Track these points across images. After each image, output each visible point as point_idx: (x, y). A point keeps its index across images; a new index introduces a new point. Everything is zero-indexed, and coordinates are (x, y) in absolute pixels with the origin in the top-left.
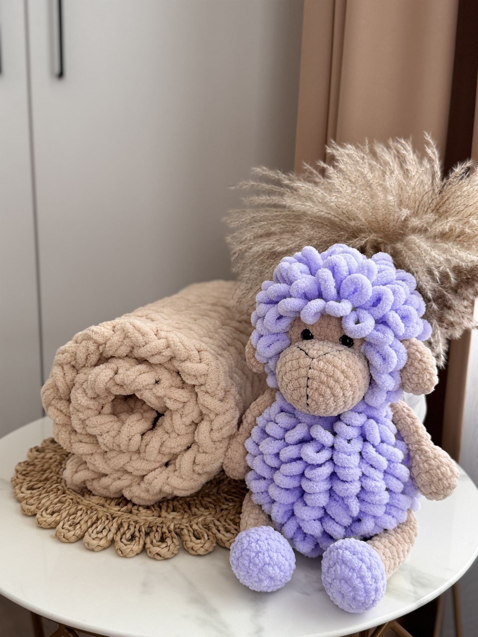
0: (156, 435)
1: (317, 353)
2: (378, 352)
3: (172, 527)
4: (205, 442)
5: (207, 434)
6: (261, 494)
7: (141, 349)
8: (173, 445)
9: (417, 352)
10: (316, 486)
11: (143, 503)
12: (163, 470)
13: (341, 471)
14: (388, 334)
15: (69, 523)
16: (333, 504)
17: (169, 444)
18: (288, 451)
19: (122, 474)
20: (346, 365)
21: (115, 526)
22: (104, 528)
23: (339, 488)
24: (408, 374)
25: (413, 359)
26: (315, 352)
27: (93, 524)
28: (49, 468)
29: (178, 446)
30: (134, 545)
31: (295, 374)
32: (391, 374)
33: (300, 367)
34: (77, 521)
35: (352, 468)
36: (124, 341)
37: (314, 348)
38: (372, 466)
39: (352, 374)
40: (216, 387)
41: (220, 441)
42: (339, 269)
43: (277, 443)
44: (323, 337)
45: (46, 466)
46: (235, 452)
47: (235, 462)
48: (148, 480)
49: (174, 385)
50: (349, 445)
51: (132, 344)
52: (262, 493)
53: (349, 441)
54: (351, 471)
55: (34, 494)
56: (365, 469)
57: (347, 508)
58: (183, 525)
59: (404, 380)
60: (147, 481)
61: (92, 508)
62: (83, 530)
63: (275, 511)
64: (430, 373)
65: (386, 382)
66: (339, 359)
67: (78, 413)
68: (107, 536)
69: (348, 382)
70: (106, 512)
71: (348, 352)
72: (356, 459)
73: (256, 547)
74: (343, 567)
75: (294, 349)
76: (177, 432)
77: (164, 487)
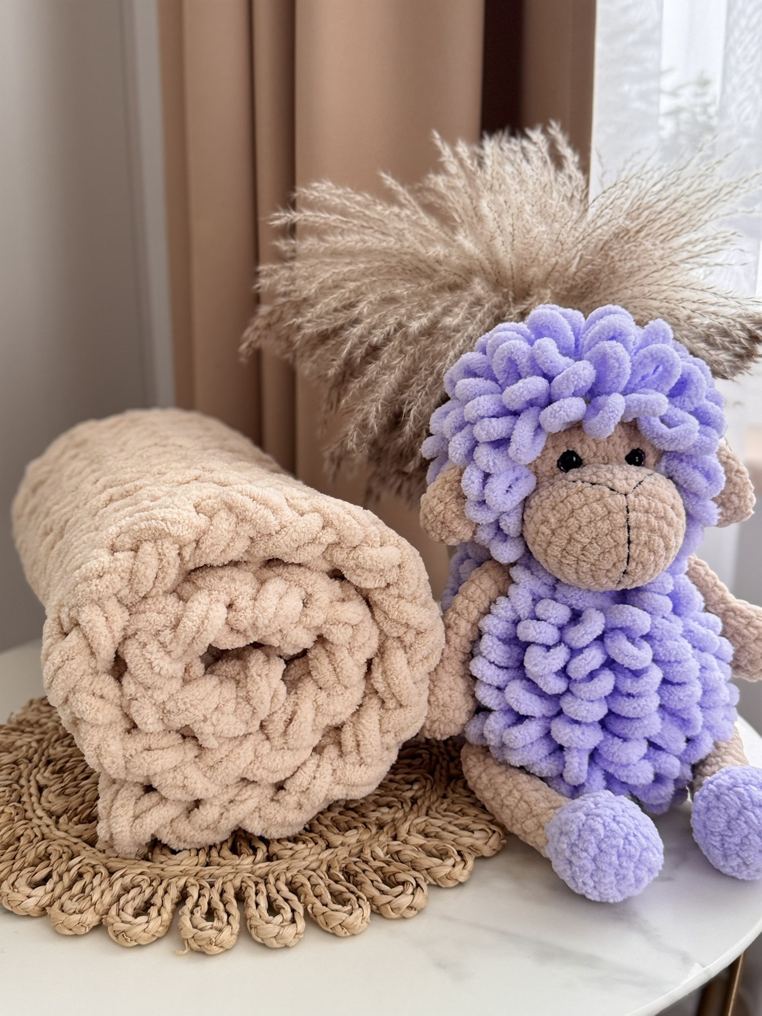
1: (629, 485)
8: (339, 709)
11: (289, 832)
17: (330, 708)
19: (236, 791)
20: (672, 496)
27: (242, 902)
29: (345, 708)
31: (605, 526)
34: (205, 907)
36: (238, 529)
37: (618, 477)
38: (702, 650)
39: (681, 509)
41: (423, 680)
42: (627, 339)
48: (298, 786)
49: (334, 600)
50: (674, 625)
55: (53, 891)
57: (683, 724)
62: (238, 917)
67: (150, 692)
68: (293, 910)
70: (238, 873)
76: (346, 683)
77: (332, 790)
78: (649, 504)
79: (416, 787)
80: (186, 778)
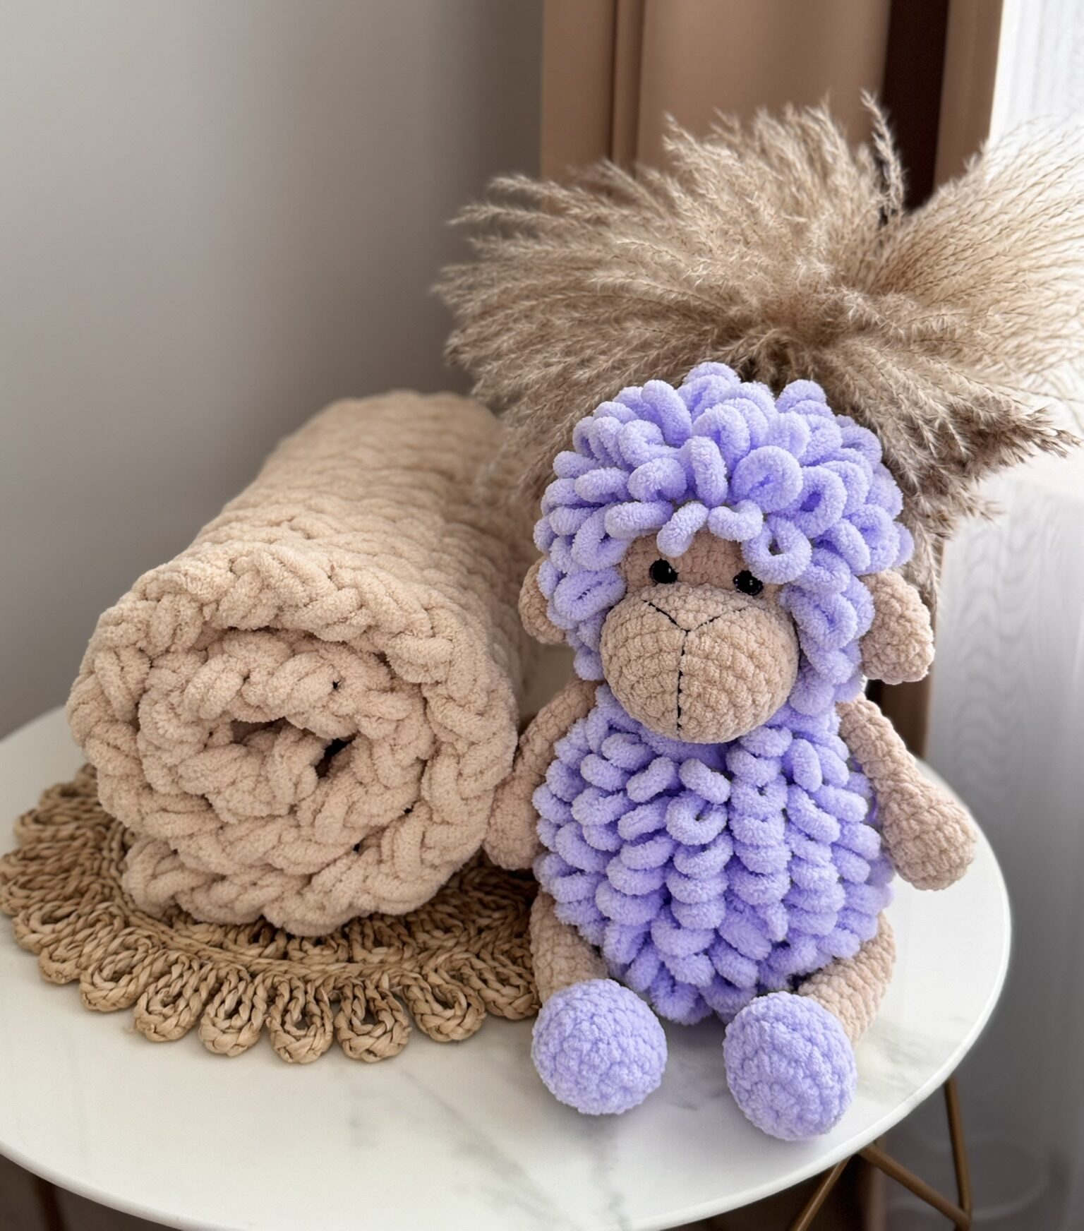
0: (336, 789)
1: (695, 618)
2: (817, 606)
3: (385, 984)
4: (447, 802)
5: (451, 785)
6: (576, 904)
7: (300, 612)
8: (375, 811)
9: (893, 600)
10: (701, 889)
11: (312, 932)
12: (353, 862)
13: (752, 855)
14: (839, 570)
15: (160, 996)
16: (735, 918)
17: (366, 807)
18: (636, 819)
19: (259, 874)
20: (756, 641)
21: (262, 993)
22: (239, 1002)
23: (748, 889)
24: (877, 646)
25: (885, 614)
26: (691, 615)
27: (211, 996)
28: (74, 864)
29: (386, 811)
30: (315, 1035)
31: (652, 666)
32: (843, 651)
33: (661, 650)
34: (175, 990)
35: (771, 847)
36: (261, 596)
37: (687, 606)
38: (810, 837)
39: (769, 659)
40: (470, 687)
41: (478, 798)
42: (733, 436)
43: (610, 802)
44: (698, 576)
45: (67, 859)
46: (510, 817)
47: (513, 837)
48: (323, 884)
49: (374, 687)
50: (762, 799)
51: (278, 602)
52: (579, 902)
53: (761, 791)
54: (771, 853)
55: (60, 931)
56: (798, 845)
57: (764, 925)
58: (407, 977)
59: (866, 656)
60: (320, 888)
61: (200, 954)
62: (194, 1011)
63: (613, 941)
64: (920, 642)
65: (837, 668)
66: (742, 628)
67: (159, 753)
68: (250, 1019)
69: (761, 676)
70: (233, 962)
71: (756, 611)
72: (777, 827)
73: (592, 1032)
74: (775, 1058)
75: (643, 609)
76: (385, 783)
77: (359, 898)
78: (714, 648)
79: (497, 915)
80: (201, 848)
